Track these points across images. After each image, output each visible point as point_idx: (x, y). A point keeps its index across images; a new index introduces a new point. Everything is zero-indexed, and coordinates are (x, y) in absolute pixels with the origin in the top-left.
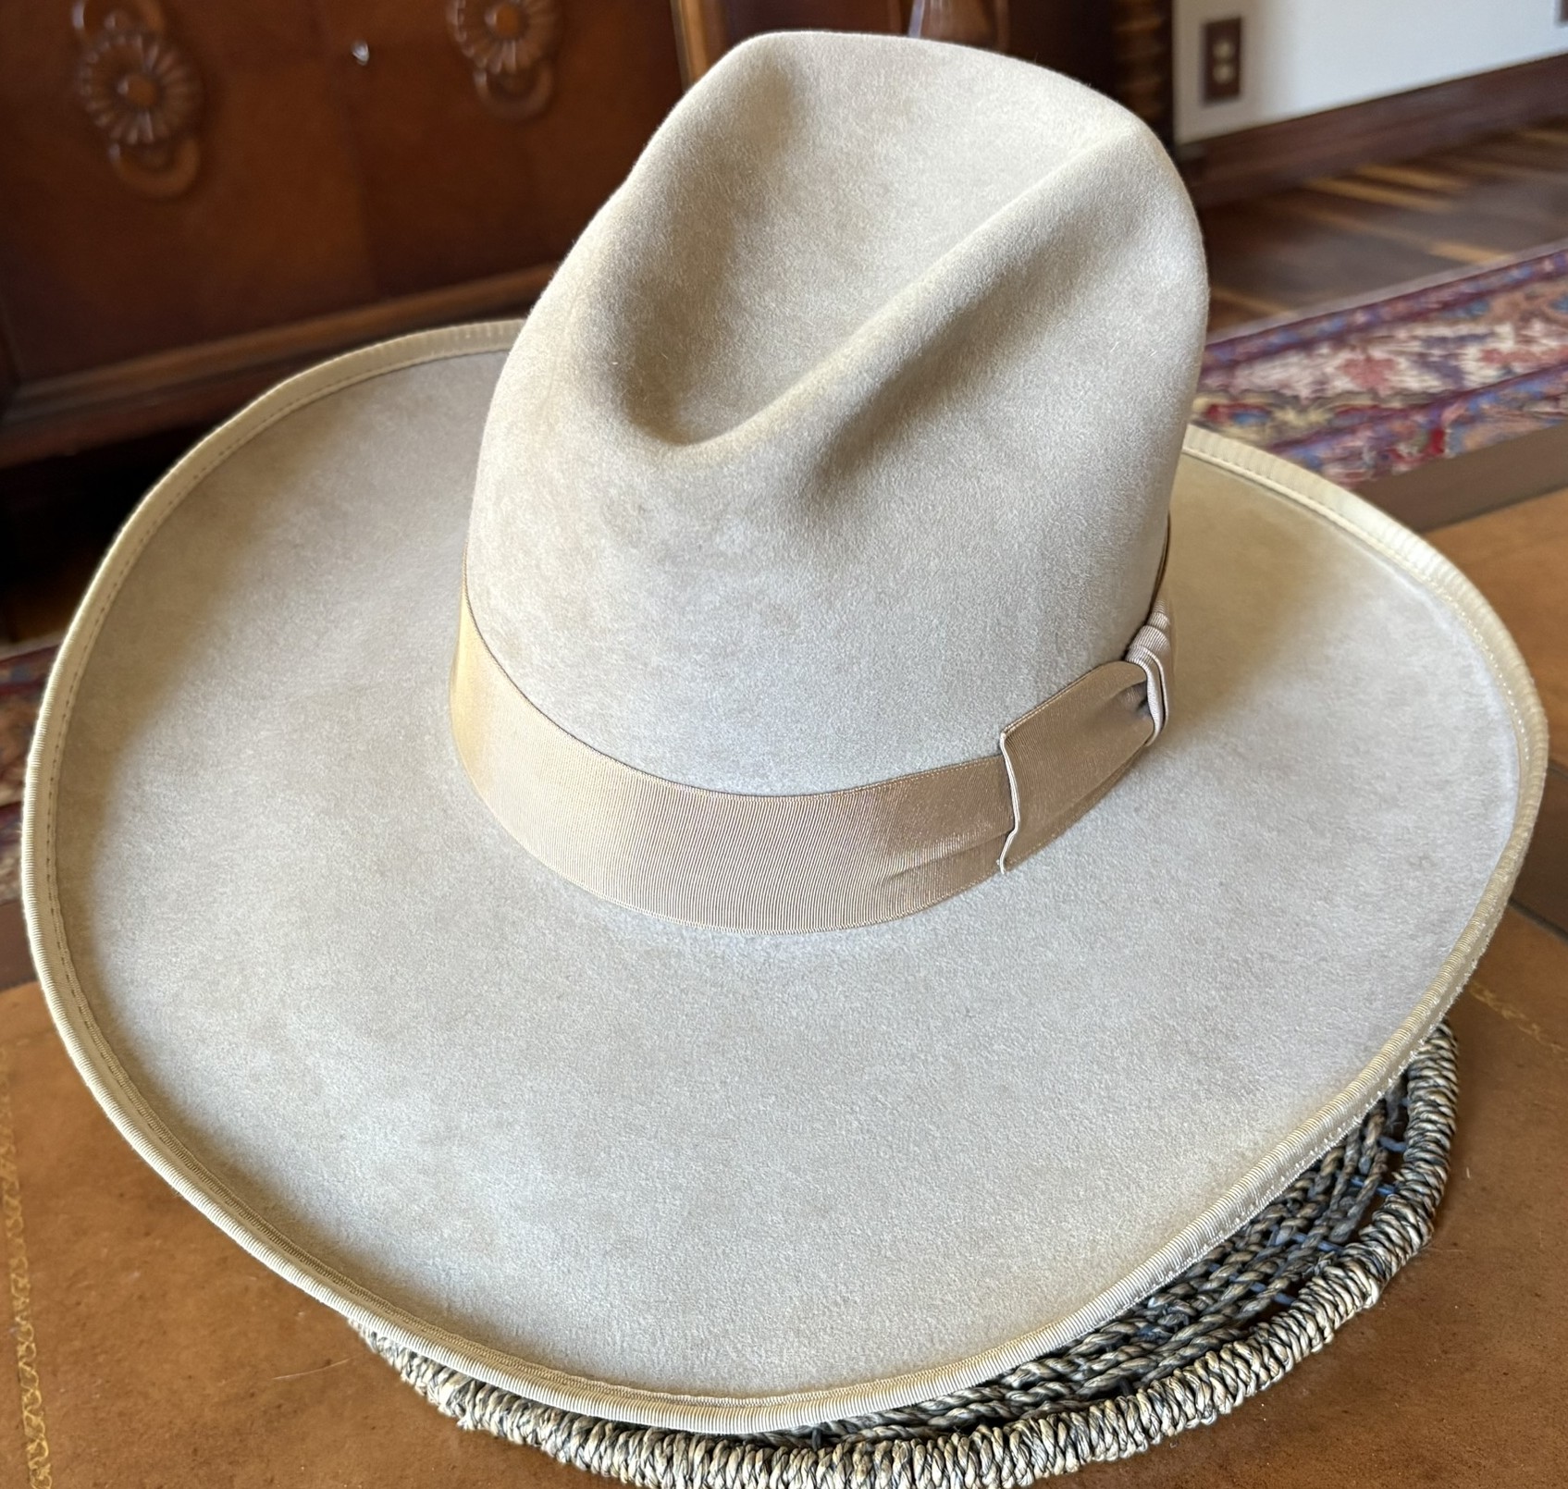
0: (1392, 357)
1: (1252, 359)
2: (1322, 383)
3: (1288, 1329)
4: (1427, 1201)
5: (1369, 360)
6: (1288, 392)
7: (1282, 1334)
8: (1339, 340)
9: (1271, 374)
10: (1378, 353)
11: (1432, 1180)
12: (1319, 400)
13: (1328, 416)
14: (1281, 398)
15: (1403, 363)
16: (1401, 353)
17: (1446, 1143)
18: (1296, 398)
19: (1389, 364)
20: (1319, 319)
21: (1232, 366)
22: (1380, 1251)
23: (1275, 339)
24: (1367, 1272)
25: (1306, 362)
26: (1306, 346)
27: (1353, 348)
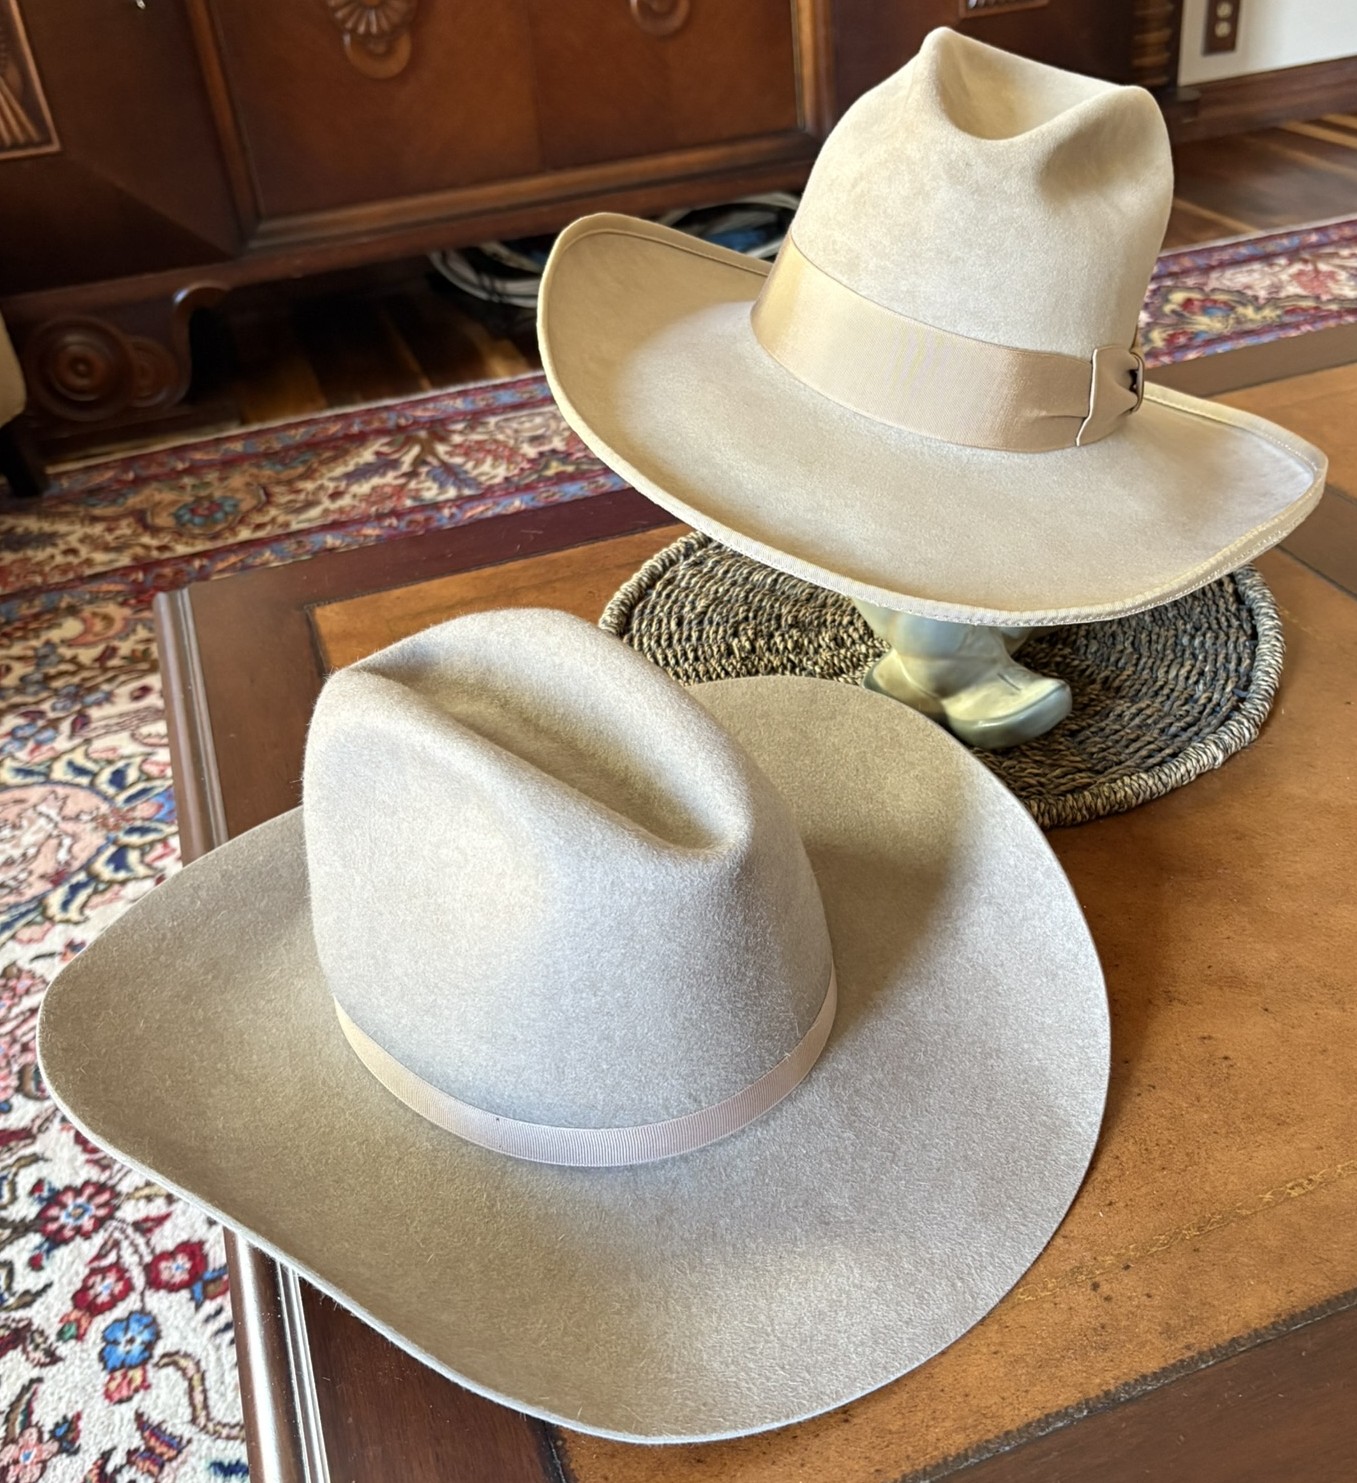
0: (1336, 270)
1: (1223, 265)
2: (1276, 288)
3: (1171, 769)
4: (1257, 718)
5: (1317, 271)
6: (1250, 293)
7: (1167, 771)
8: (1293, 255)
9: (1236, 278)
10: (1323, 267)
11: (1261, 708)
12: (1273, 301)
13: (1279, 312)
14: (1242, 297)
15: (1343, 276)
16: (1343, 268)
17: (1272, 692)
18: (1256, 298)
19: (1331, 275)
20: (1281, 236)
21: (1207, 270)
22: (1226, 737)
23: (1244, 251)
24: (1218, 746)
25: (1266, 269)
26: (1267, 258)
27: (1305, 261)
